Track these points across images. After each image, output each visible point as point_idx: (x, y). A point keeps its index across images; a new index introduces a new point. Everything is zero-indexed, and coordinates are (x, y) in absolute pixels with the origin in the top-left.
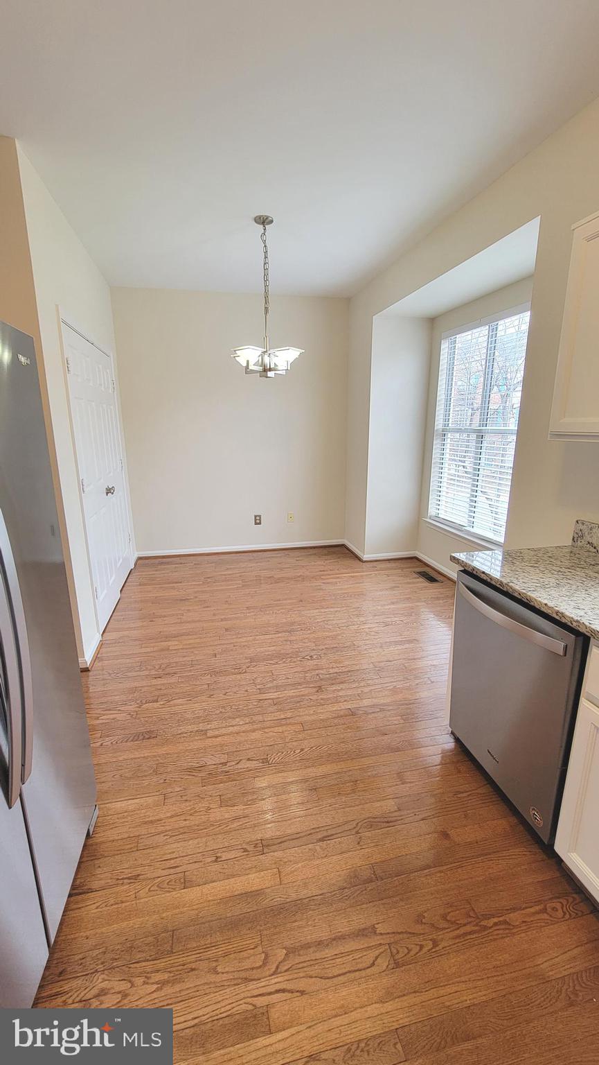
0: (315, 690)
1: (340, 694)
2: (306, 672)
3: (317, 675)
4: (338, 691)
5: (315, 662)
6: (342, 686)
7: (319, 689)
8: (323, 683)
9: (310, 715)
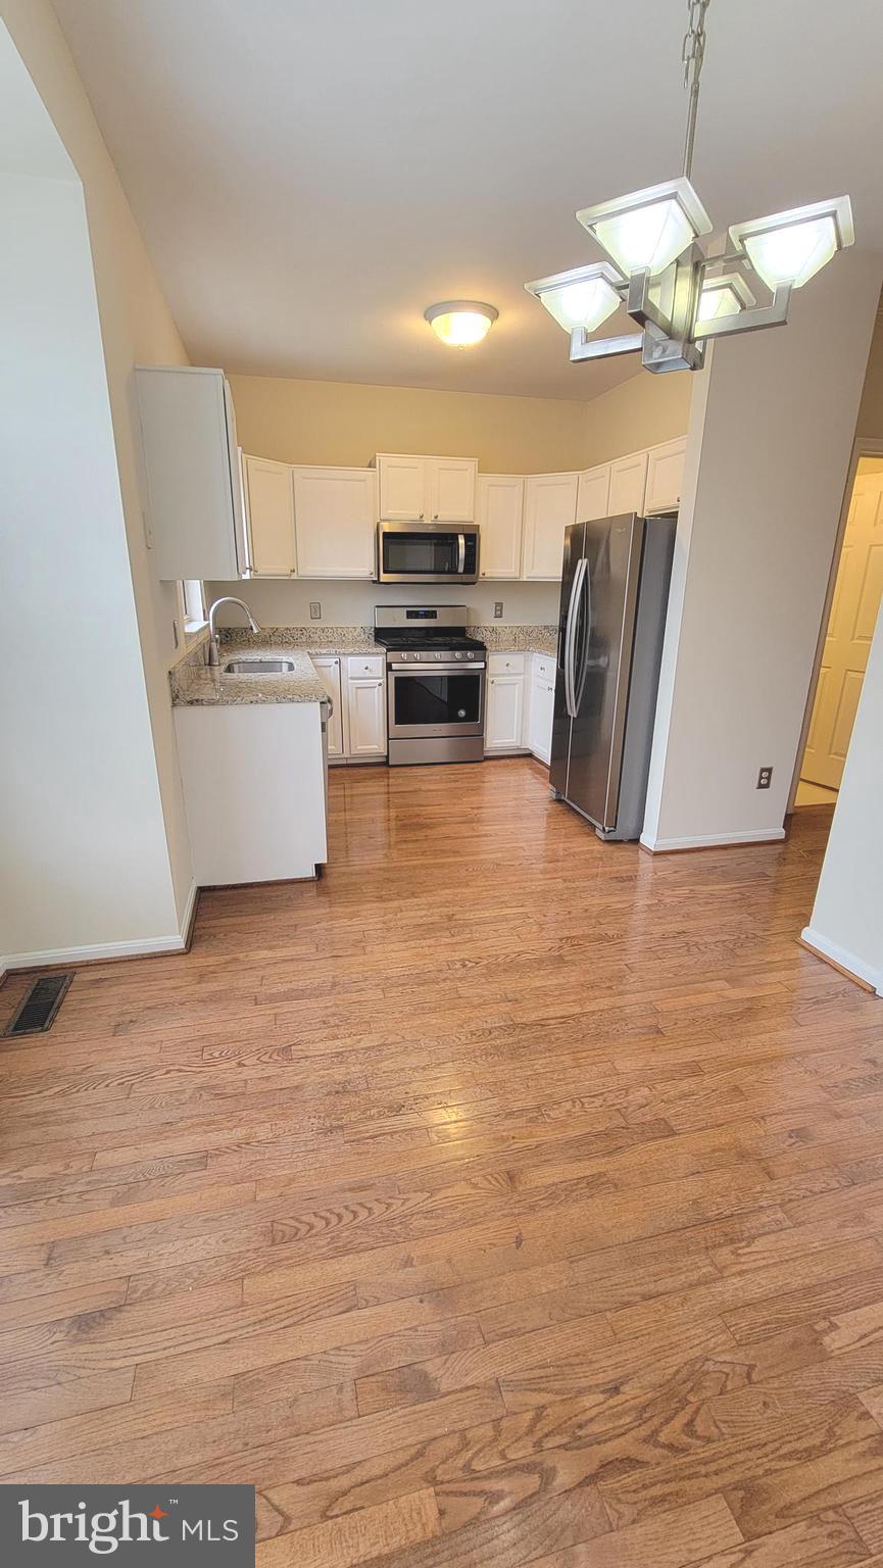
0: (456, 917)
1: (424, 912)
2: (471, 940)
3: (453, 936)
4: (426, 915)
5: (457, 956)
6: (421, 921)
7: (450, 918)
8: (445, 925)
9: (462, 893)
